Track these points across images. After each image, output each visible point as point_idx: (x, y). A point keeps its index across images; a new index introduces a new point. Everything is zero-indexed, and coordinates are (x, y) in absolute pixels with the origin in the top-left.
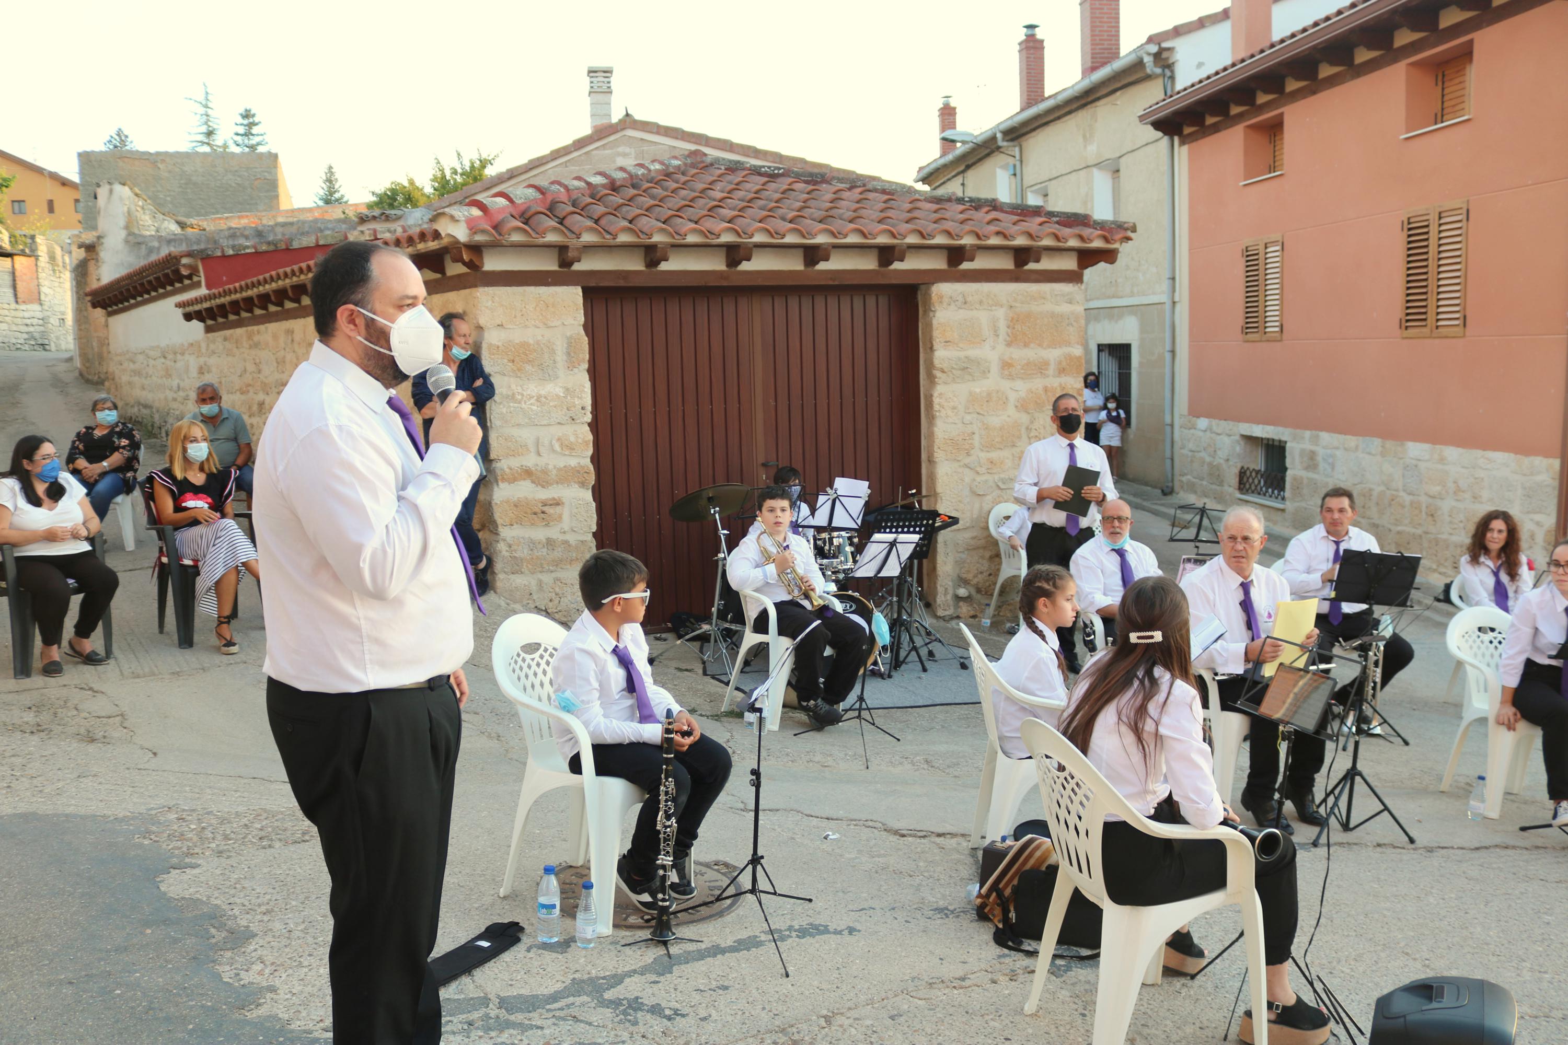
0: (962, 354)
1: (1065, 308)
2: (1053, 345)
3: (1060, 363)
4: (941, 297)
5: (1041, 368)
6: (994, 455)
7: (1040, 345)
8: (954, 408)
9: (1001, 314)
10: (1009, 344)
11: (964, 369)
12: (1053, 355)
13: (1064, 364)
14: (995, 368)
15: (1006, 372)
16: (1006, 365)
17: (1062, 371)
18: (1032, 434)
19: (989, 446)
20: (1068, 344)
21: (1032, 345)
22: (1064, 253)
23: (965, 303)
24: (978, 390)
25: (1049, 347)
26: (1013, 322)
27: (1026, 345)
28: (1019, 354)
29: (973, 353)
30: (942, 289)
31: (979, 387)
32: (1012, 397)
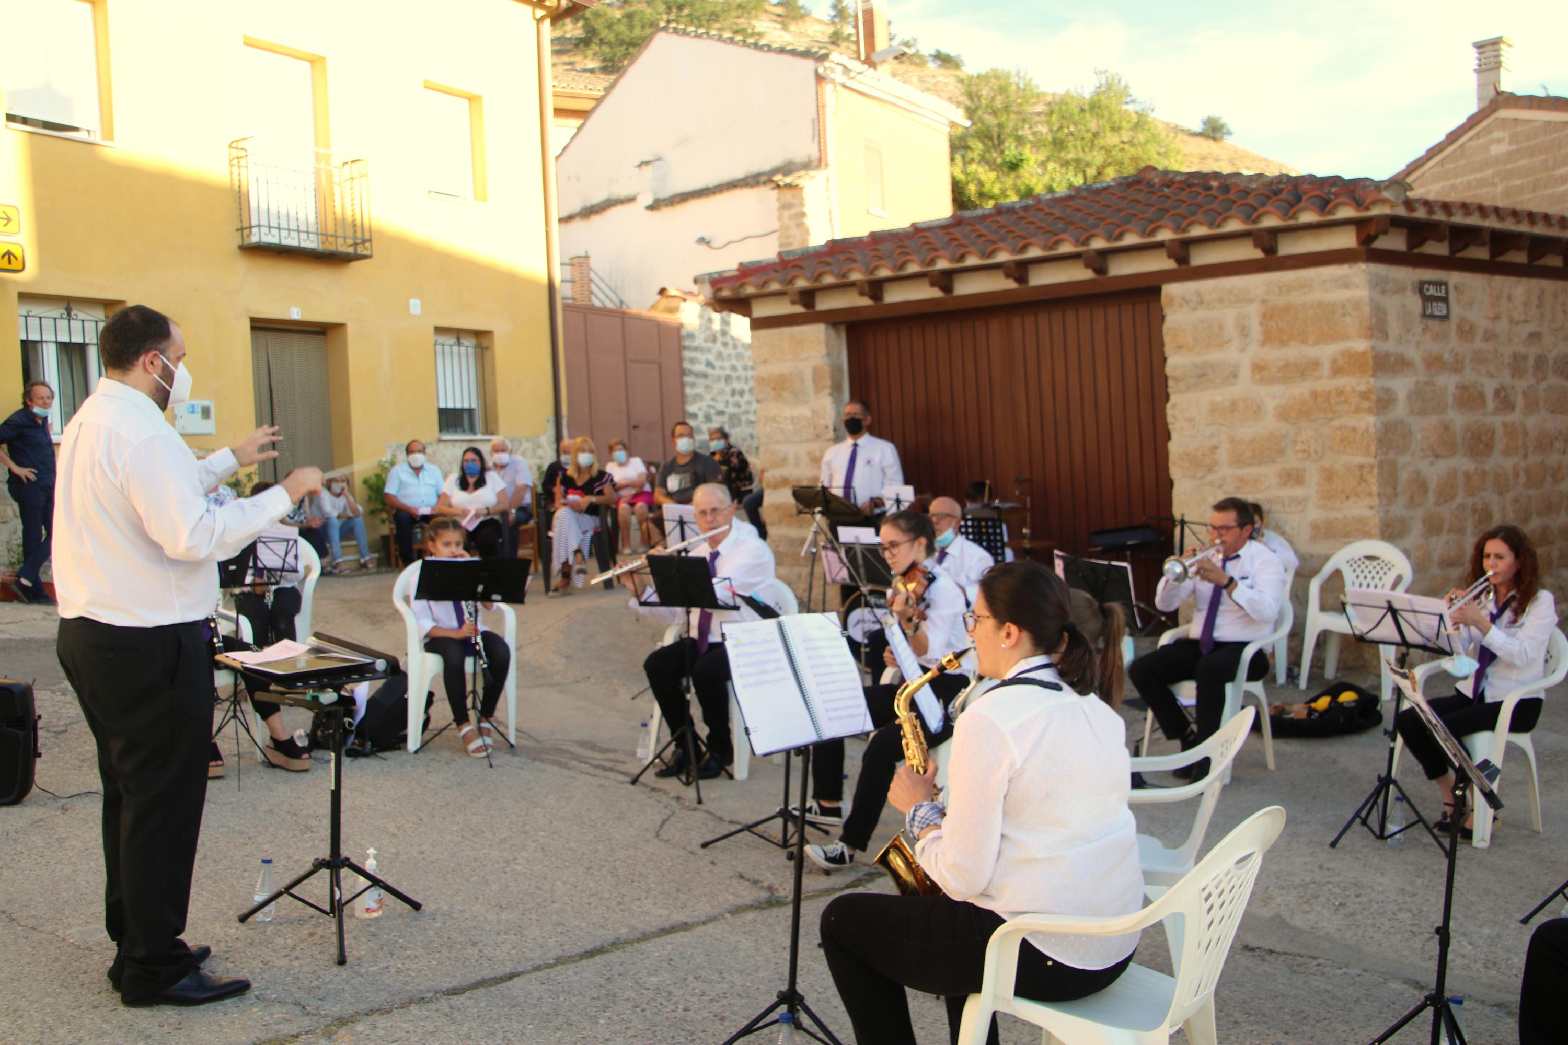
0: (1199, 360)
1: (1340, 295)
2: (1324, 339)
3: (1334, 361)
4: (1171, 300)
5: (1306, 369)
6: (1244, 472)
7: (1304, 342)
8: (1190, 420)
9: (1253, 311)
10: (1263, 343)
11: (1202, 375)
12: (1327, 352)
13: (1341, 362)
14: (1245, 373)
15: (1258, 377)
16: (1258, 368)
17: (1337, 371)
18: (1298, 447)
19: (1238, 461)
20: (1344, 337)
21: (1292, 343)
22: (1336, 230)
23: (1201, 302)
24: (1219, 399)
25: (1316, 343)
26: (1266, 317)
27: (1283, 343)
28: (1275, 355)
29: (1215, 356)
30: (1170, 290)
31: (1221, 395)
32: (1270, 404)
